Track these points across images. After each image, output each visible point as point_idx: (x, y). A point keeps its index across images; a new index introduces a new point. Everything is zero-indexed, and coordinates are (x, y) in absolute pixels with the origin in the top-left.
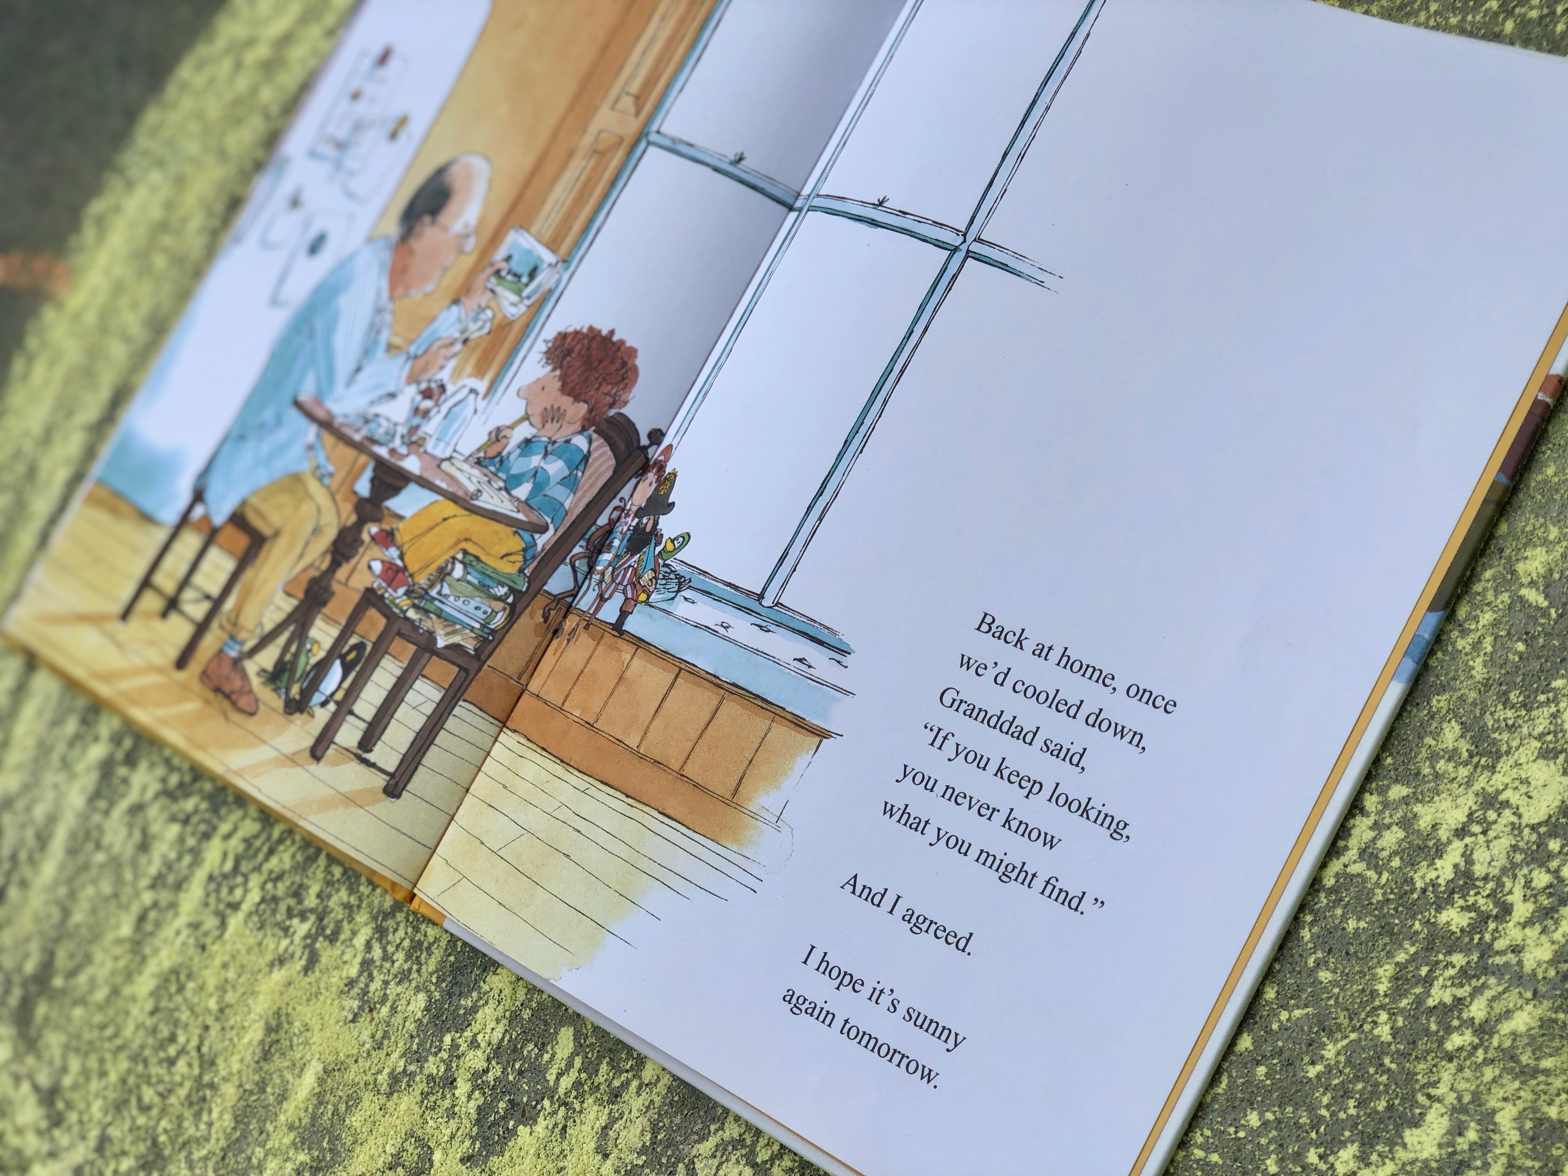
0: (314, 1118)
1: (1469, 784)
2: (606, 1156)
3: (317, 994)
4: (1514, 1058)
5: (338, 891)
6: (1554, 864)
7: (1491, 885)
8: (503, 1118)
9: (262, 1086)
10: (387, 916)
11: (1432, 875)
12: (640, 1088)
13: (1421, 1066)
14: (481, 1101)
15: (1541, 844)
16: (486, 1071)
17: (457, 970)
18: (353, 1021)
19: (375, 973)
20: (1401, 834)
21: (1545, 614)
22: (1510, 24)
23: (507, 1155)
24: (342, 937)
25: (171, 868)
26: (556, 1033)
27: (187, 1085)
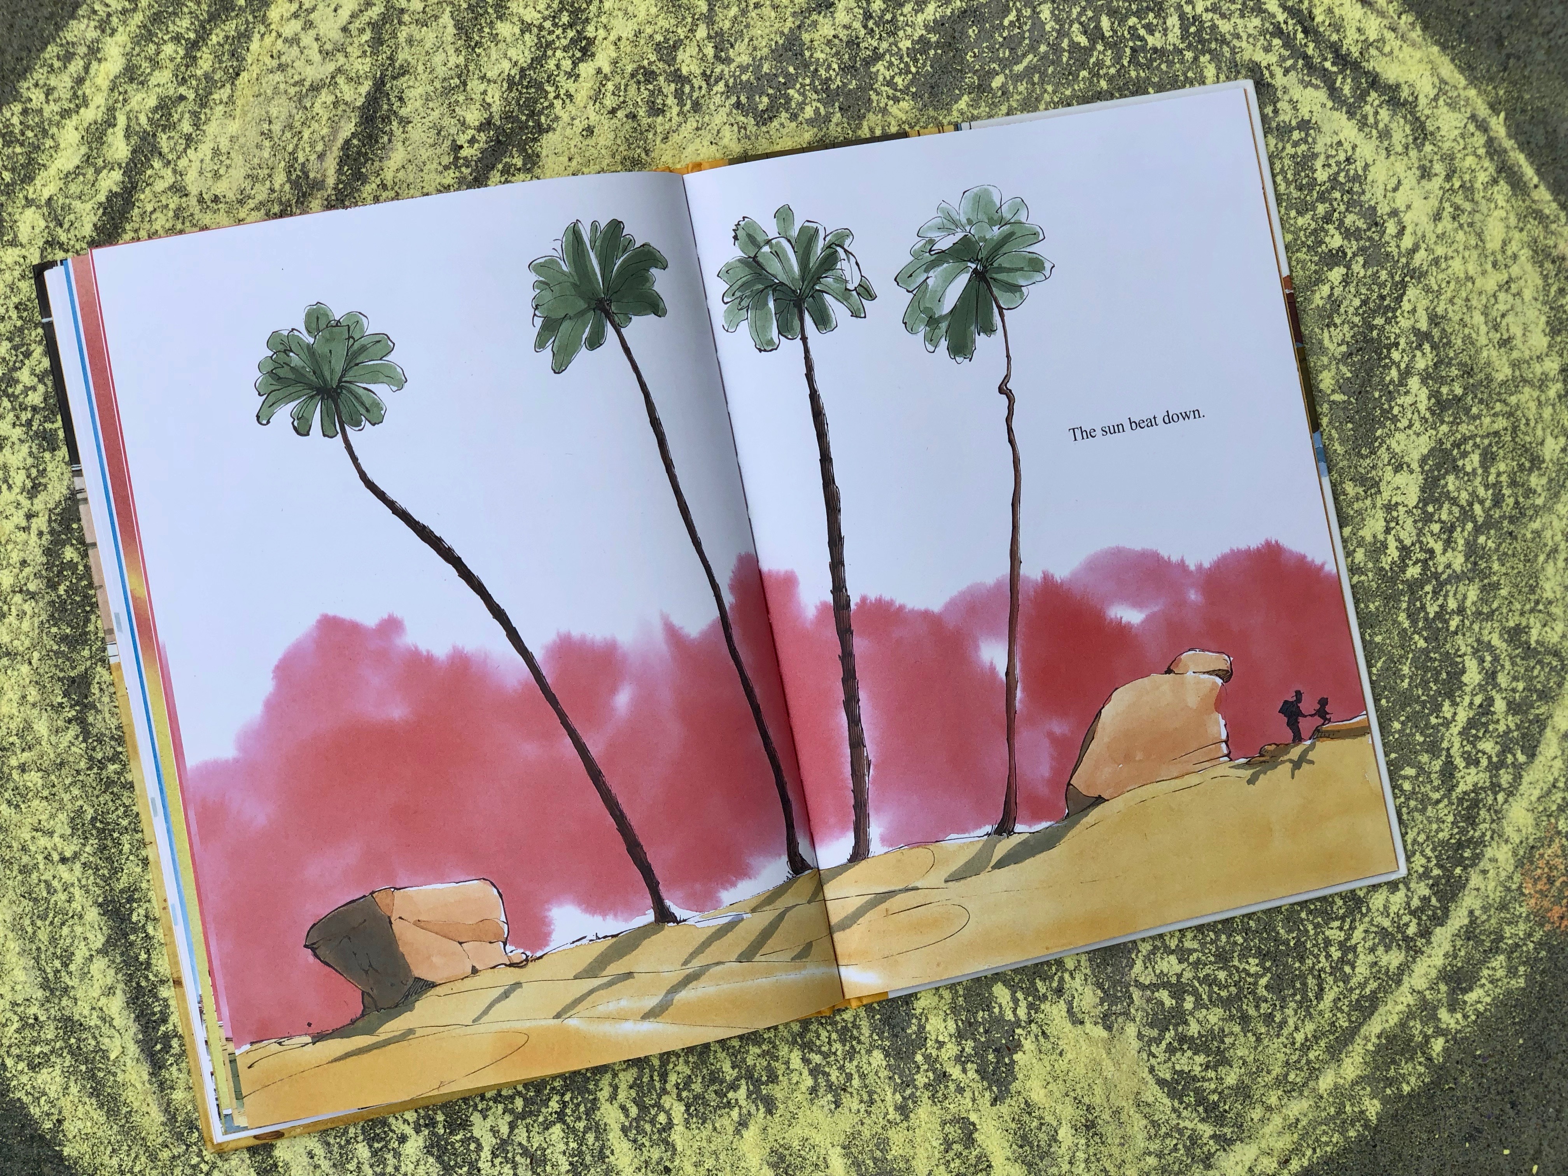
1: (1374, 507)
2: (1082, 1023)
3: (794, 1116)
4: (1480, 613)
5: (748, 1052)
6: (1436, 517)
7: (1417, 546)
8: (998, 1062)
10: (802, 1035)
11: (1390, 559)
12: (1071, 974)
13: (1448, 646)
14: (975, 1067)
15: (1425, 512)
16: (963, 1050)
17: (887, 1021)
18: (837, 1107)
19: (827, 1070)
20: (1362, 550)
21: (1350, 403)
22: (1103, 84)
23: (1020, 1076)
24: (780, 1073)
25: (580, 1154)
26: (991, 994)
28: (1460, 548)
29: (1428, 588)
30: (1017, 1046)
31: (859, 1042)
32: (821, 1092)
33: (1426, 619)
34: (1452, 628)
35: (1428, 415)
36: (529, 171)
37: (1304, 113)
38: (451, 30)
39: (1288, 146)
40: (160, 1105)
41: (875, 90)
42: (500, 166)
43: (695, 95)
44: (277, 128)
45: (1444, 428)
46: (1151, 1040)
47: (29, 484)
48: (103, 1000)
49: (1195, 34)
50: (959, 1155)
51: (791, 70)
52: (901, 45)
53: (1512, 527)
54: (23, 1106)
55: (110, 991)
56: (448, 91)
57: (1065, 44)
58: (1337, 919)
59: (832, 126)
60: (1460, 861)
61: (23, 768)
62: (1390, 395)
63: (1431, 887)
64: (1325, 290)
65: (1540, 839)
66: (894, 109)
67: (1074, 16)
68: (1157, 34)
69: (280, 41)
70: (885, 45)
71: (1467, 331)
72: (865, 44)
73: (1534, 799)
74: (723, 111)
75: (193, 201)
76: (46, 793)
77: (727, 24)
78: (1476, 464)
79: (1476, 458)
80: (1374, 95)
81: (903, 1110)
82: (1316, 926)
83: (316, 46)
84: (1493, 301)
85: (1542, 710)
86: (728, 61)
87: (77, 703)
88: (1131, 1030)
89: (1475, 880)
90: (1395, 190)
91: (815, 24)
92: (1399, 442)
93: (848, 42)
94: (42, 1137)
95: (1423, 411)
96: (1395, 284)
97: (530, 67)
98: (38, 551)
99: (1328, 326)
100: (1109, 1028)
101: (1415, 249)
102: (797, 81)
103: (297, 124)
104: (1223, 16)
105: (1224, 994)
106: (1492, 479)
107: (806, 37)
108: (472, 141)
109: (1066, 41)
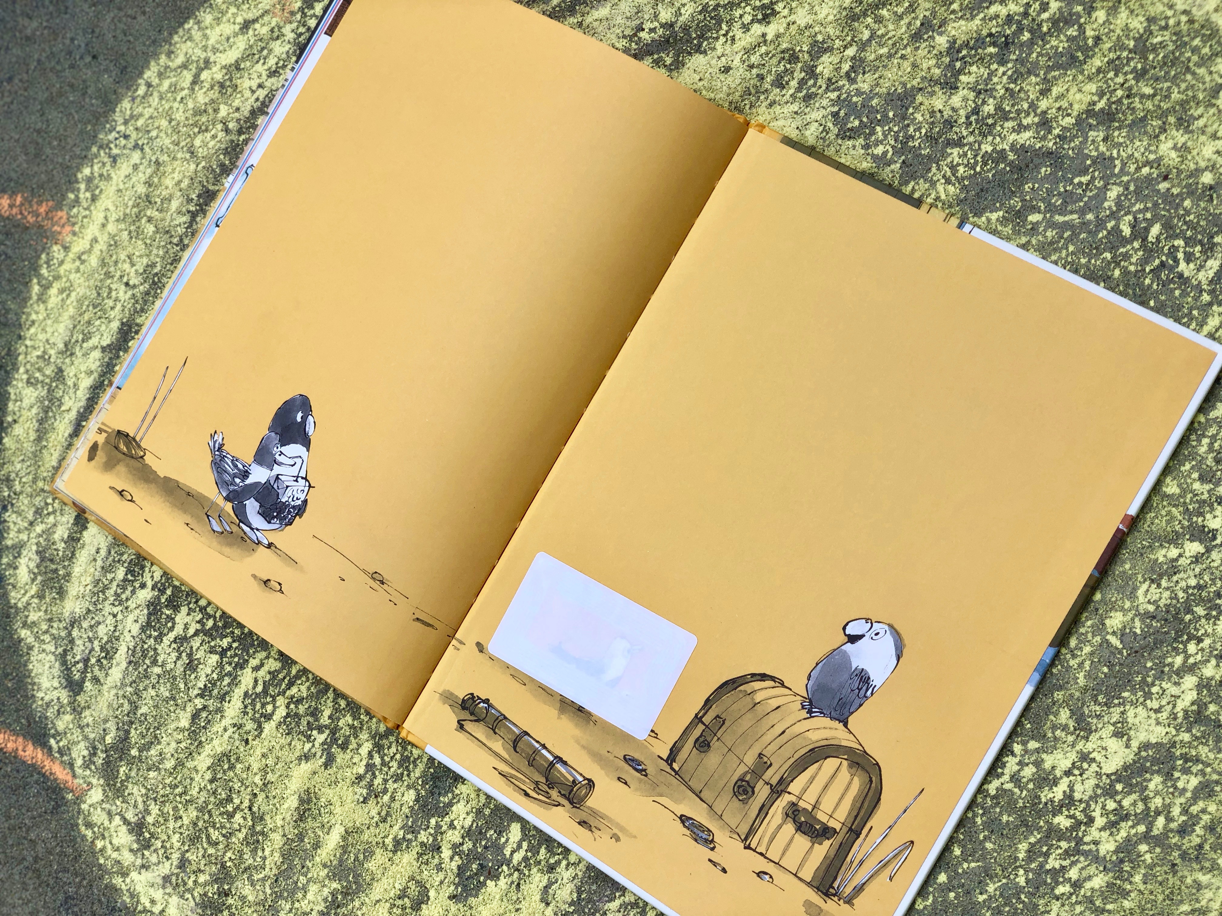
0: (341, 861)
1: (1073, 746)
2: (548, 904)
3: (336, 783)
4: (1092, 902)
5: (344, 716)
6: (1118, 798)
7: (1083, 805)
8: (476, 874)
9: (301, 837)
10: (381, 737)
11: (1051, 795)
12: (568, 865)
13: (1042, 902)
14: (460, 862)
15: (1112, 785)
16: (462, 844)
17: (435, 778)
18: (364, 802)
19: (377, 773)
20: (1034, 770)
21: (1120, 653)
22: (1117, 273)
23: (481, 897)
24: (351, 747)
25: (214, 685)
26: (509, 826)
27: (244, 831)
28: (1118, 838)
29: (1064, 845)
30: (495, 876)
31: (408, 775)
32: (363, 783)
33: (1041, 866)
34: (1057, 892)
35: (1180, 715)
36: (671, 70)
40: (60, 455)
41: (939, 166)
42: (656, 56)
43: (813, 90)
45: (1186, 737)
47: (273, 69)
48: (83, 375)
50: (404, 908)
51: (891, 114)
52: (983, 146)
53: (1178, 861)
54: (8, 399)
55: (90, 373)
57: (1109, 225)
59: (888, 170)
61: (150, 220)
62: (1161, 675)
64: (1174, 552)
66: (940, 188)
67: (1134, 209)
68: (1192, 266)
70: (971, 139)
72: (958, 130)
74: (822, 112)
76: (148, 242)
77: (873, 57)
78: (1191, 786)
79: (1194, 781)
81: (397, 845)
86: (852, 81)
87: (200, 205)
91: (932, 94)
92: (1137, 715)
93: (946, 120)
95: (1178, 709)
97: (725, 6)
98: (249, 108)
99: (1153, 581)
102: (888, 124)
106: (1194, 809)
107: (919, 98)
108: (653, 30)
109: (1113, 223)
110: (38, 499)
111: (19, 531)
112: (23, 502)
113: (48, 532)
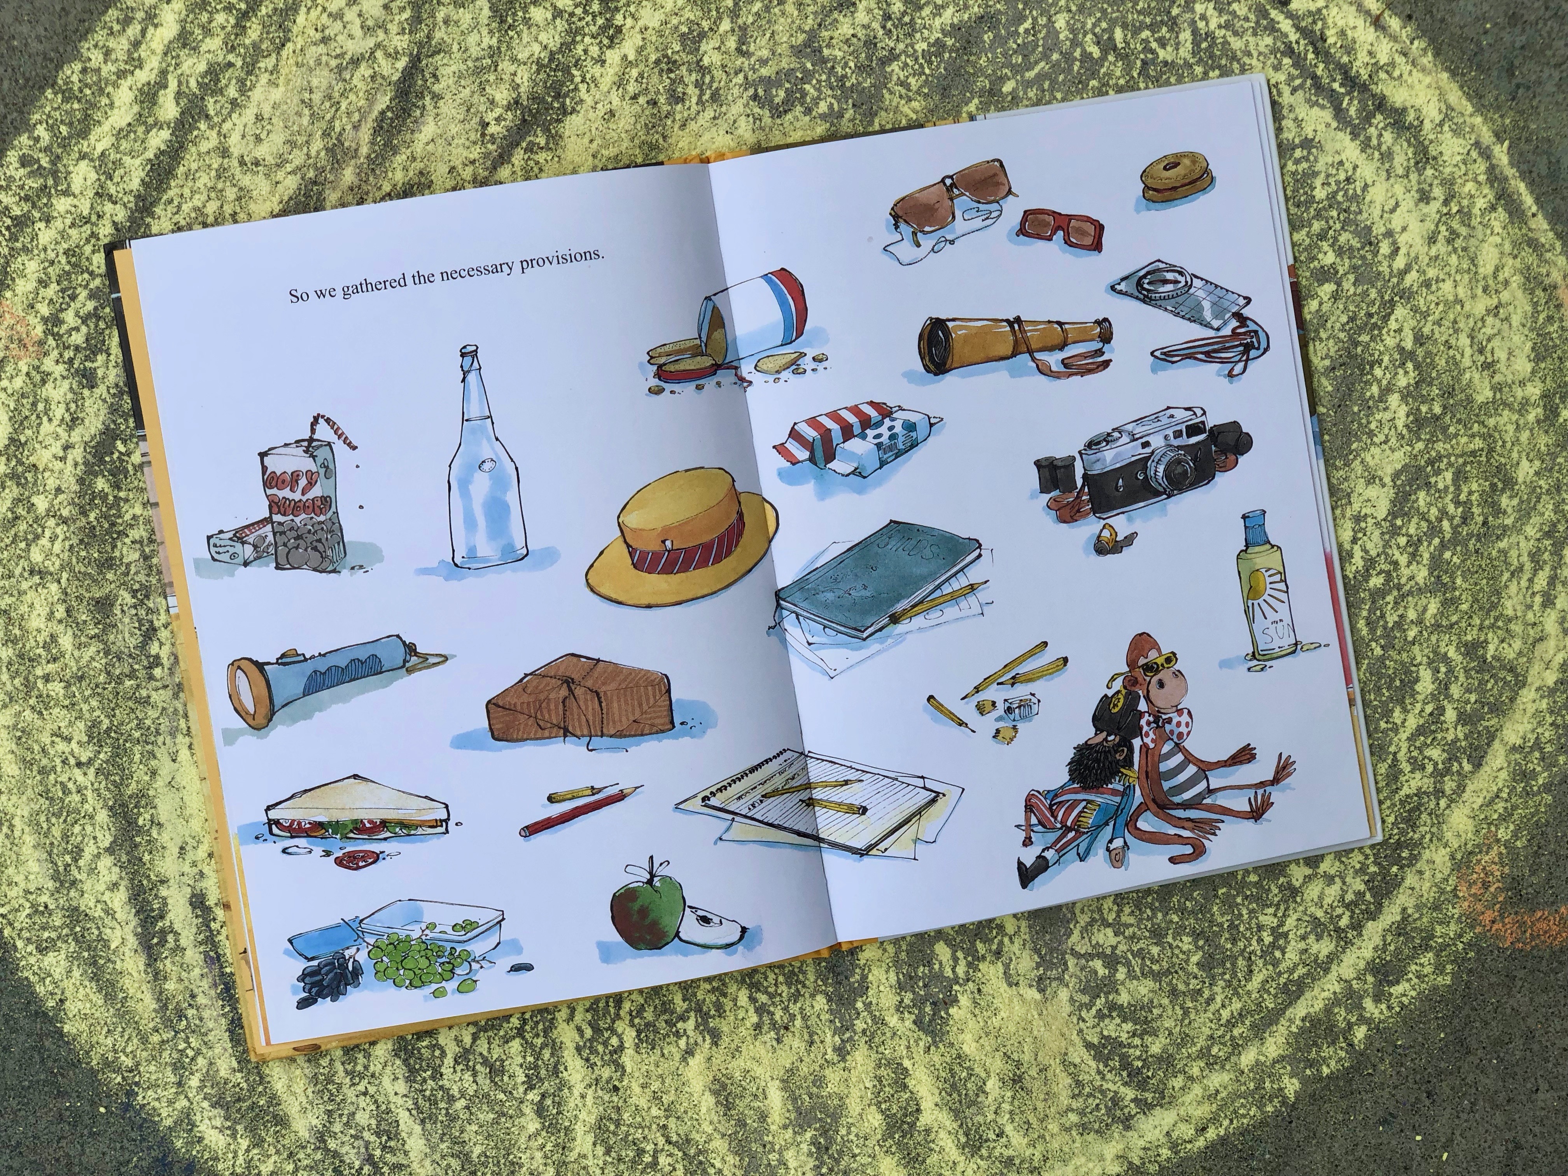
0: (798, 1111)
1: (1344, 517)
2: (1017, 984)
3: (738, 1049)
6: (1404, 531)
7: (1383, 557)
8: (934, 1014)
11: (1354, 568)
12: (1011, 939)
13: (1404, 655)
14: (912, 1017)
15: (1393, 525)
17: (832, 968)
18: (779, 1044)
19: (772, 1009)
23: (954, 1029)
25: (536, 1067)
26: (933, 951)
27: (679, 1166)
28: (1425, 562)
29: (1390, 598)
30: (954, 1001)
31: (804, 986)
32: (765, 1028)
33: (1385, 628)
34: (1410, 639)
35: (1405, 432)
36: (552, 150)
37: (1309, 132)
38: (486, 12)
39: (1290, 163)
40: (153, 993)
41: (889, 90)
42: (524, 145)
43: (715, 85)
44: (317, 97)
45: (1420, 446)
46: (1081, 1006)
47: (68, 418)
48: (108, 893)
49: (1206, 49)
50: (890, 1097)
51: (809, 66)
52: (917, 47)
53: (1478, 546)
54: (30, 985)
55: (114, 886)
56: (478, 71)
57: (1077, 54)
58: (1271, 906)
60: (1398, 861)
61: (47, 678)
62: (1370, 411)
63: (1366, 883)
65: (1478, 846)
66: (905, 108)
67: (1089, 26)
68: (1169, 48)
69: (325, 15)
70: (901, 46)
71: (1451, 352)
72: (883, 45)
73: (1476, 806)
74: (740, 103)
75: (235, 163)
76: (67, 703)
77: (750, 19)
78: (1449, 481)
79: (1449, 475)
80: (1379, 117)
81: (842, 1052)
82: (1251, 911)
83: (358, 22)
84: (1480, 324)
85: (1492, 723)
86: (747, 54)
87: (100, 622)
88: (1064, 994)
89: (1411, 879)
90: (1393, 211)
91: (835, 22)
92: (1374, 456)
93: (865, 42)
94: (45, 1014)
95: (1400, 428)
96: (1384, 303)
97: (560, 51)
98: (73, 480)
100: (1042, 991)
101: (1407, 270)
102: (813, 76)
103: (336, 95)
104: (1236, 33)
105: (1156, 967)
107: (825, 35)
108: (498, 120)
109: (1079, 50)
110: (166, 1054)
111: (170, 1103)
112: (150, 1071)
113: (209, 1076)
